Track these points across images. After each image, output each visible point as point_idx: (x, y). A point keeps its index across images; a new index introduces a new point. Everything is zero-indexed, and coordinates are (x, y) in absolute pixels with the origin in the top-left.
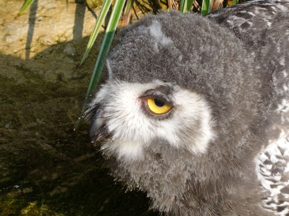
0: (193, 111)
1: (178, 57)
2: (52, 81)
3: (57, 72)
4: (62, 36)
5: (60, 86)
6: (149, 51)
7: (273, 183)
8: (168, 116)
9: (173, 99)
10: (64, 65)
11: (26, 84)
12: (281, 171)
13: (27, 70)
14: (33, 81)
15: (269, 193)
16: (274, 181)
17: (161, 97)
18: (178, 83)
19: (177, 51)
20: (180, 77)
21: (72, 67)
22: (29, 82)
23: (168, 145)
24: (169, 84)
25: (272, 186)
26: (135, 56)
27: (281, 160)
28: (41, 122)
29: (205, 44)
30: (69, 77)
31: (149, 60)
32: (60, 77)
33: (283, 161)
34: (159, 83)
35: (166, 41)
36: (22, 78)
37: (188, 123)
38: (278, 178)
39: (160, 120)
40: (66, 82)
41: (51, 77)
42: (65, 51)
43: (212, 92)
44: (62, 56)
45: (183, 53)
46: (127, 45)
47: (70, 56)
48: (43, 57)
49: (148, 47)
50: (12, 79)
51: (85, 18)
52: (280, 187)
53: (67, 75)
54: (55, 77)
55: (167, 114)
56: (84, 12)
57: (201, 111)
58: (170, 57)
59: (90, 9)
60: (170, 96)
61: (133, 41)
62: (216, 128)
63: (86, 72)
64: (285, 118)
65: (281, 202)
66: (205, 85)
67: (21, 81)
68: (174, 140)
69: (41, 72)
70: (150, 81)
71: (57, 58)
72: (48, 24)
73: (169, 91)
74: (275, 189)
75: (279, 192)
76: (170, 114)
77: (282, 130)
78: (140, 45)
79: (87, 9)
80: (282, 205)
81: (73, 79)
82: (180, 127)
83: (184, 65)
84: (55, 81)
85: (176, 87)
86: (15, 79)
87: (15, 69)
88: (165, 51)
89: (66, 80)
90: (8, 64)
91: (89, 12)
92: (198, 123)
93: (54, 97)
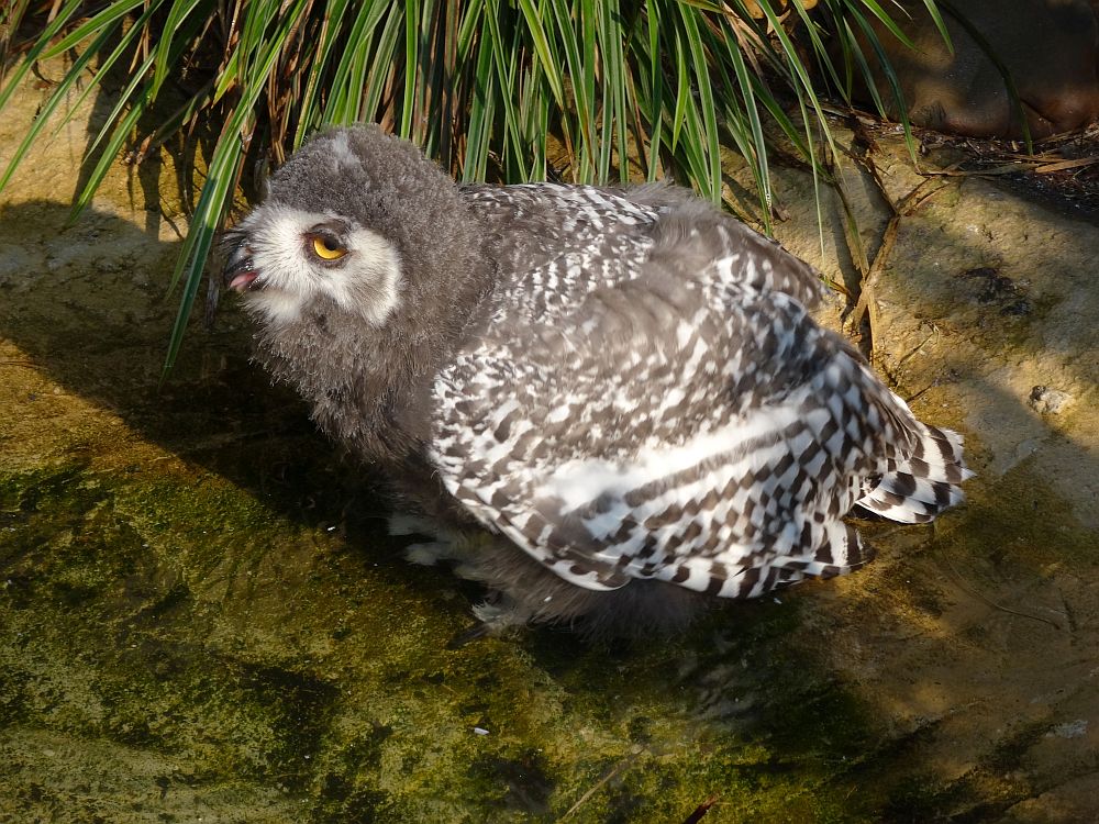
0: (375, 260)
1: (364, 183)
2: (117, 323)
3: (125, 311)
4: (128, 258)
5: (129, 331)
6: (325, 171)
7: (450, 390)
8: (337, 265)
9: (348, 241)
10: (134, 300)
11: (81, 329)
12: (466, 379)
13: (81, 309)
14: (90, 324)
15: (442, 402)
16: (454, 389)
17: (332, 236)
18: (358, 219)
19: (364, 174)
20: (363, 211)
21: (145, 303)
22: (85, 326)
23: (337, 306)
24: (346, 219)
25: (448, 395)
26: (305, 175)
27: (470, 365)
28: (105, 384)
29: (409, 174)
30: (142, 317)
31: (323, 182)
32: (129, 318)
33: (473, 368)
34: (331, 215)
35: (352, 160)
36: (75, 320)
37: (367, 276)
38: (459, 385)
39: (327, 267)
40: (138, 325)
41: (115, 317)
42: (134, 279)
43: (407, 239)
44: (131, 286)
45: (373, 179)
46: (297, 161)
47: (142, 287)
48: (104, 290)
49: (325, 165)
50: (60, 322)
51: (161, 231)
52: (458, 399)
53: (139, 315)
54: (122, 318)
55: (338, 260)
56: (159, 223)
57: (387, 263)
58: (353, 181)
59: (166, 219)
60: (344, 236)
61: (305, 157)
62: (404, 294)
63: (166, 309)
64: (493, 328)
65: (452, 422)
66: (399, 227)
67: (73, 325)
68: (343, 299)
69: (102, 311)
70: (321, 211)
71: (124, 290)
72: (107, 241)
73: (345, 230)
74: (450, 399)
75: (454, 406)
76: (342, 261)
77: (484, 344)
78: (315, 161)
79: (162, 218)
80: (450, 428)
81: (148, 320)
82: (355, 281)
83: (370, 195)
84: (123, 324)
85: (355, 225)
86: (65, 322)
87: (64, 308)
88: (347, 172)
89: (138, 322)
90: (53, 300)
91: (167, 222)
92: (382, 279)
93: (122, 346)
